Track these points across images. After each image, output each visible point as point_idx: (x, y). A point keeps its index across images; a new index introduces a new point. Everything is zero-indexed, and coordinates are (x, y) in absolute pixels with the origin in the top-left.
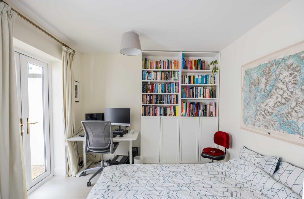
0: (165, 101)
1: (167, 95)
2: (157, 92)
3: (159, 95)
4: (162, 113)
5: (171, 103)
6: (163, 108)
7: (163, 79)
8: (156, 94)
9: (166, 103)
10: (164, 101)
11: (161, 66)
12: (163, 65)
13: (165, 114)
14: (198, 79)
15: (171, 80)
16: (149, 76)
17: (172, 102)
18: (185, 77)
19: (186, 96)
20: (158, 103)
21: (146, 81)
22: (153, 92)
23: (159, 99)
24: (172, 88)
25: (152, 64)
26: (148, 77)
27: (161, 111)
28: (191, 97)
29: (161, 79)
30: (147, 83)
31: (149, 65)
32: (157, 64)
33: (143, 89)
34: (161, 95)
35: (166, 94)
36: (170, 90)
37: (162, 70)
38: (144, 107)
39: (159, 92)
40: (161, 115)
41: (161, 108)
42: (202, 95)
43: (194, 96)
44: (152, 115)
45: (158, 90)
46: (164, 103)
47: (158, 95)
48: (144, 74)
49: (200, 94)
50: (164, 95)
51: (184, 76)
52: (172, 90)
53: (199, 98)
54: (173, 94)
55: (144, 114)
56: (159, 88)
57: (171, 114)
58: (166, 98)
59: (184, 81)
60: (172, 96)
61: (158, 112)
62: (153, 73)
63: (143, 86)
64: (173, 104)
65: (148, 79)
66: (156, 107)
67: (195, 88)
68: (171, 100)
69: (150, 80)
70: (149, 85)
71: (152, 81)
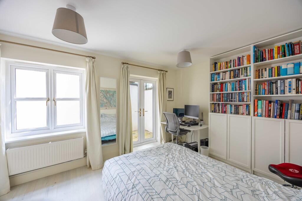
0: (237, 99)
1: (239, 93)
2: (227, 91)
3: (230, 93)
4: (233, 111)
5: (243, 101)
6: (233, 106)
7: (232, 77)
8: (226, 92)
9: (238, 101)
10: (235, 99)
11: (231, 65)
12: (234, 64)
13: (237, 112)
14: (287, 68)
15: (242, 77)
16: (218, 77)
17: (245, 100)
18: (264, 70)
19: (265, 93)
20: (229, 101)
21: (215, 82)
22: (223, 91)
23: (230, 97)
24: (243, 86)
25: (222, 65)
26: (216, 78)
27: (231, 109)
28: (274, 93)
29: (230, 78)
30: (216, 83)
31: (219, 67)
32: (227, 64)
33: (212, 89)
34: (232, 93)
35: (237, 91)
36: (242, 87)
37: (232, 68)
38: (214, 105)
39: (229, 90)
40: (231, 113)
41: (231, 106)
42: (294, 89)
43: (278, 92)
44: (222, 113)
45: (227, 89)
46: (235, 102)
47: (228, 93)
48: (213, 76)
49: (290, 89)
50: (235, 93)
51: (262, 70)
52: (244, 87)
53: (287, 94)
54: (246, 91)
55: (215, 111)
56: (229, 86)
57: (244, 113)
58: (238, 96)
59: (262, 75)
60: (245, 93)
61: (229, 110)
62: (221, 74)
63: (212, 86)
64: (247, 102)
65: (216, 80)
66: (226, 105)
67: (279, 81)
68: (243, 99)
69: (219, 80)
70: (218, 85)
71: (221, 81)
